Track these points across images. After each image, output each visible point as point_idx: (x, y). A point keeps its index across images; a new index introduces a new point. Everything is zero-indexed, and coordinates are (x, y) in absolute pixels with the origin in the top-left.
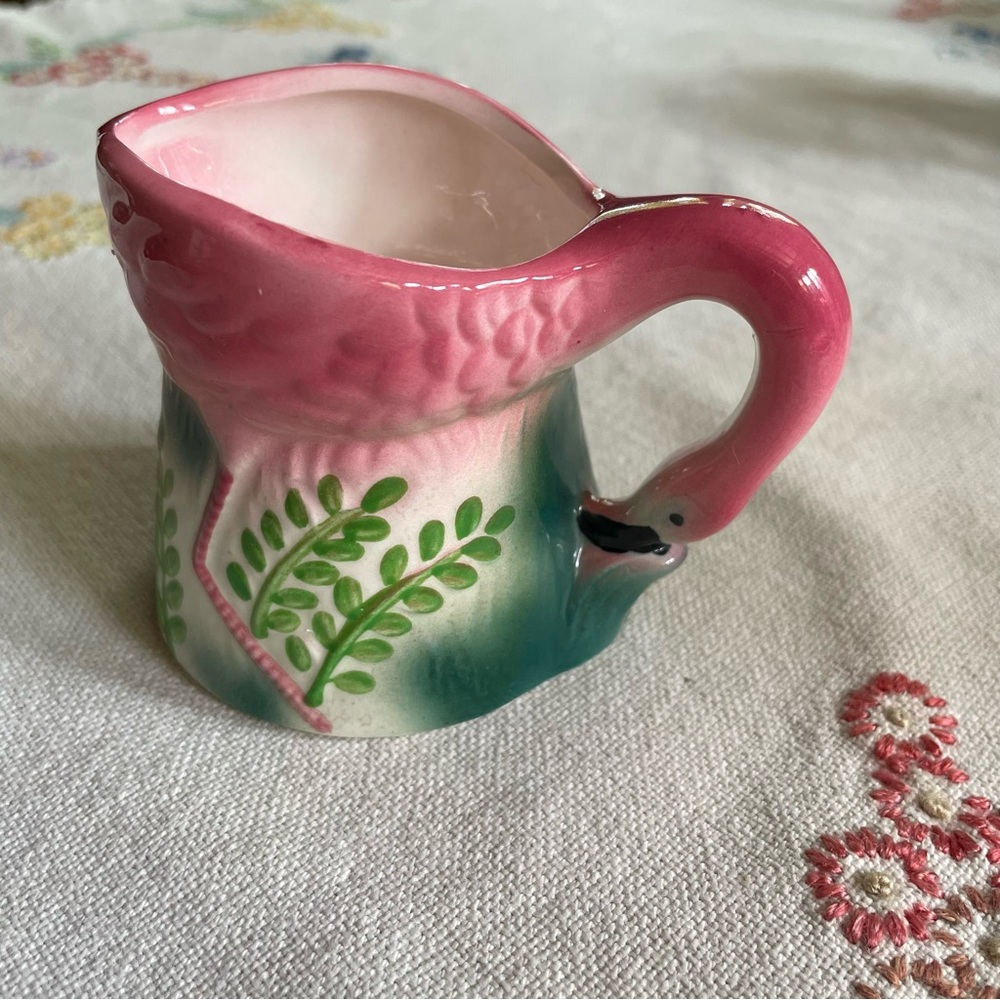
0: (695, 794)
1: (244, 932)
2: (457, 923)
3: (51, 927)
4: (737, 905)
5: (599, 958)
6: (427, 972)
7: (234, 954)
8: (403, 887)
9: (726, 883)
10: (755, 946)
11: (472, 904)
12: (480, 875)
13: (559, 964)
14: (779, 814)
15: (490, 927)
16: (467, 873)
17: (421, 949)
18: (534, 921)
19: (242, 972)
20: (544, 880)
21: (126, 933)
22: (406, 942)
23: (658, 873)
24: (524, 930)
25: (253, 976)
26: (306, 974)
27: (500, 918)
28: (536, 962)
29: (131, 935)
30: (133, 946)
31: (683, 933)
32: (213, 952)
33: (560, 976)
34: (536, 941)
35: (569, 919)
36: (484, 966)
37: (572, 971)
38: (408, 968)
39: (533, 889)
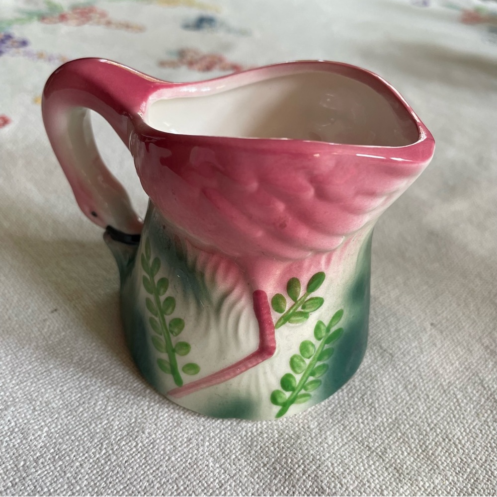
0: (447, 375)
1: (257, 430)
2: (353, 429)
3: (166, 423)
4: (477, 426)
5: (421, 446)
6: (346, 450)
7: (255, 439)
8: (325, 412)
9: (470, 416)
10: (489, 445)
11: (358, 420)
12: (359, 408)
13: (404, 449)
14: (488, 386)
15: (368, 431)
16: (352, 407)
17: (340, 440)
18: (388, 429)
19: (261, 447)
20: (388, 411)
21: (202, 428)
22: (332, 436)
23: (439, 409)
24: (384, 433)
25: (267, 449)
26: (292, 448)
27: (372, 427)
28: (393, 447)
29: (205, 429)
30: (207, 434)
31: (456, 437)
32: (245, 438)
33: (406, 454)
34: (391, 438)
35: (404, 428)
36: (370, 448)
37: (411, 451)
38: (336, 448)
39: (384, 415)
